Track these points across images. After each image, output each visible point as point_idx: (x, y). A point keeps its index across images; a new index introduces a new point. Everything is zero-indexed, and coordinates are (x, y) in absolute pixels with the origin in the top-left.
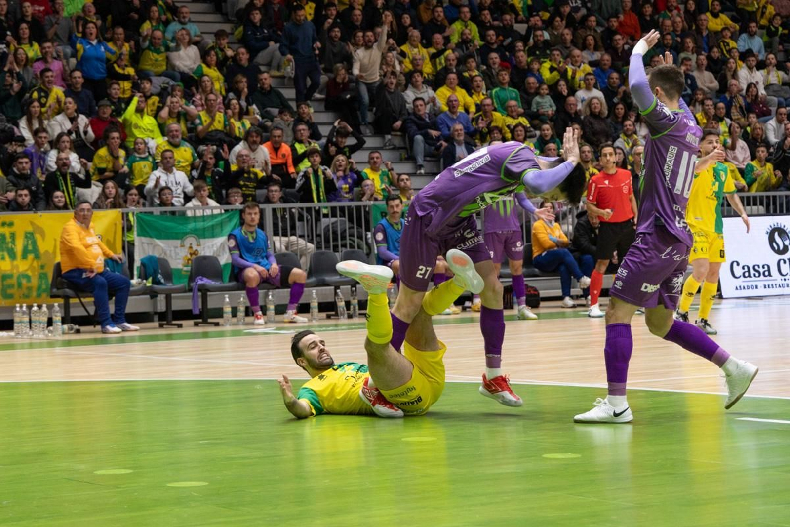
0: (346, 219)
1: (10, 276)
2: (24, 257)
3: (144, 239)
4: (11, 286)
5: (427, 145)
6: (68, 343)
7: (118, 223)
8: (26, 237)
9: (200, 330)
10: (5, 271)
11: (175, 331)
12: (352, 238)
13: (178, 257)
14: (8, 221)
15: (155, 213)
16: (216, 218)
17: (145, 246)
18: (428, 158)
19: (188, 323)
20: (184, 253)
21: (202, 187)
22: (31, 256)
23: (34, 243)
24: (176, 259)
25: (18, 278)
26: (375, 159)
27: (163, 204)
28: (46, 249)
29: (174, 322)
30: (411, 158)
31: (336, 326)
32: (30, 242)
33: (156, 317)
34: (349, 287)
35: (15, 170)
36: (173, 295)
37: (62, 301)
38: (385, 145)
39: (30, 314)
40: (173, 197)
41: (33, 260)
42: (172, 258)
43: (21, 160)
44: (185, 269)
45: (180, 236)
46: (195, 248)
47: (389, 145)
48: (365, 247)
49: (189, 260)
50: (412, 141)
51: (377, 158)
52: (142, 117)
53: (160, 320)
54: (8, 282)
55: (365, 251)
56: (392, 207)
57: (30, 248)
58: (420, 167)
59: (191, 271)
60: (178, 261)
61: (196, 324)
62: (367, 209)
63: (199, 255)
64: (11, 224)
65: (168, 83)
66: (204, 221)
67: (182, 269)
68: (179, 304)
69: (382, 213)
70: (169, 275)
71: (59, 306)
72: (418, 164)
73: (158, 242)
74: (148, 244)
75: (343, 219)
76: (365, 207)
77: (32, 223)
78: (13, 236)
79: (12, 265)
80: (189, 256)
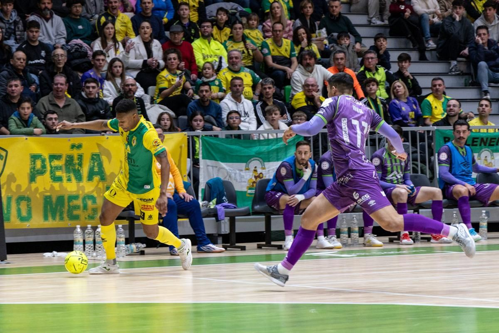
0: (409, 144)
1: (76, 197)
2: (90, 178)
3: (209, 162)
4: (77, 207)
5: (490, 72)
6: (131, 265)
7: (183, 145)
8: (93, 159)
9: (263, 252)
10: (71, 192)
11: (238, 253)
12: (415, 162)
13: (243, 180)
14: (77, 143)
15: (220, 137)
16: (280, 141)
17: (210, 168)
18: (492, 84)
19: (251, 246)
20: (249, 176)
21: (274, 111)
22: (96, 178)
23: (100, 165)
24: (241, 182)
25: (84, 199)
26: (438, 87)
27: (230, 127)
28: (112, 171)
29: (237, 244)
30: (475, 84)
31: (399, 250)
32: (96, 164)
33: (220, 240)
34: (412, 211)
35: (83, 94)
36: (236, 218)
37: (126, 222)
38: (451, 71)
39: (94, 235)
40: (241, 121)
41: (98, 183)
42: (237, 181)
43: (88, 85)
44: (249, 191)
45: (246, 159)
46: (259, 171)
47: (456, 71)
48: (428, 171)
49: (254, 182)
50: (476, 68)
51: (440, 85)
52: (209, 43)
53: (224, 242)
54: (75, 202)
55: (428, 176)
56: (459, 132)
57: (96, 169)
58: (486, 92)
59: (255, 194)
60: (243, 184)
61: (259, 247)
62: (431, 134)
63: (264, 178)
64: (79, 147)
65: (236, 9)
66: (268, 145)
67: (246, 192)
68: (242, 226)
69: (445, 138)
70: (233, 198)
71: (123, 227)
72: (484, 90)
73: (223, 165)
74: (212, 166)
75: (407, 143)
76: (428, 132)
77: (99, 145)
78: (80, 157)
79: (78, 186)
80: (254, 179)
